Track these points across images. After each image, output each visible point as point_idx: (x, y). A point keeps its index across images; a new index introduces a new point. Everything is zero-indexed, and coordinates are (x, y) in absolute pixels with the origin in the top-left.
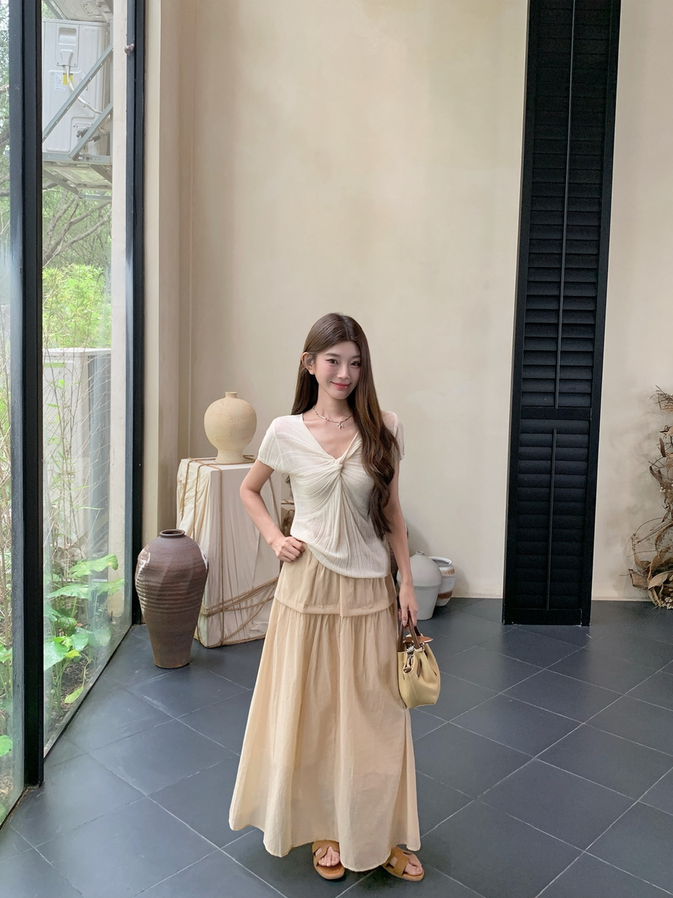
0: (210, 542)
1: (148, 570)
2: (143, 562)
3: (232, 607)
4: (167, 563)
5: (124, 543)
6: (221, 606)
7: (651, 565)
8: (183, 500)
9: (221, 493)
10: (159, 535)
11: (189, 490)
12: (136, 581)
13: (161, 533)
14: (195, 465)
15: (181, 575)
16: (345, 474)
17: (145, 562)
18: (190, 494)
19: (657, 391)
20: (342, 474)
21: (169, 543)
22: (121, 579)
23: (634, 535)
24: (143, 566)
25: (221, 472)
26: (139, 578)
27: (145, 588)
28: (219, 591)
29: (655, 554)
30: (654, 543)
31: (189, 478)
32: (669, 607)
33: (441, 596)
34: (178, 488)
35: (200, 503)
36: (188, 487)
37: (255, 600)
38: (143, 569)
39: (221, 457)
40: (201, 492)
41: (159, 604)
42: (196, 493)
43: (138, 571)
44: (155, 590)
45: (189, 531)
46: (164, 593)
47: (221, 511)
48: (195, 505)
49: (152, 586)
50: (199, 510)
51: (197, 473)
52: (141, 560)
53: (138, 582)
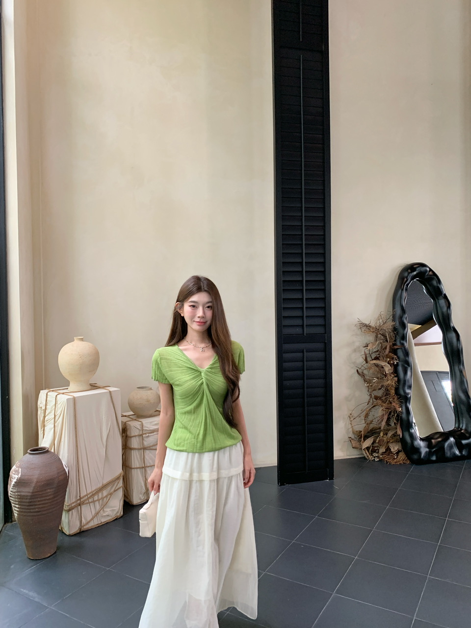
0: (68, 453)
1: (21, 483)
2: (14, 477)
3: (88, 501)
4: (36, 475)
6: (79, 502)
7: (362, 433)
8: (44, 422)
9: (75, 416)
10: (26, 453)
11: (48, 415)
12: (10, 492)
13: (29, 451)
14: (52, 395)
17: (16, 477)
18: (50, 417)
19: (358, 321)
21: (36, 459)
23: (351, 414)
24: (14, 480)
25: (74, 399)
26: (12, 490)
28: (77, 489)
29: (365, 425)
30: (364, 418)
31: (48, 404)
32: (377, 460)
34: (39, 413)
35: (59, 423)
36: (47, 412)
37: (105, 493)
38: (15, 482)
39: (72, 387)
40: (59, 415)
41: (30, 509)
42: (55, 416)
43: (11, 484)
44: (27, 499)
45: (51, 446)
46: (35, 500)
47: (76, 428)
48: (54, 426)
49: (24, 496)
50: (58, 429)
51: (54, 401)
52: (13, 475)
53: (12, 493)
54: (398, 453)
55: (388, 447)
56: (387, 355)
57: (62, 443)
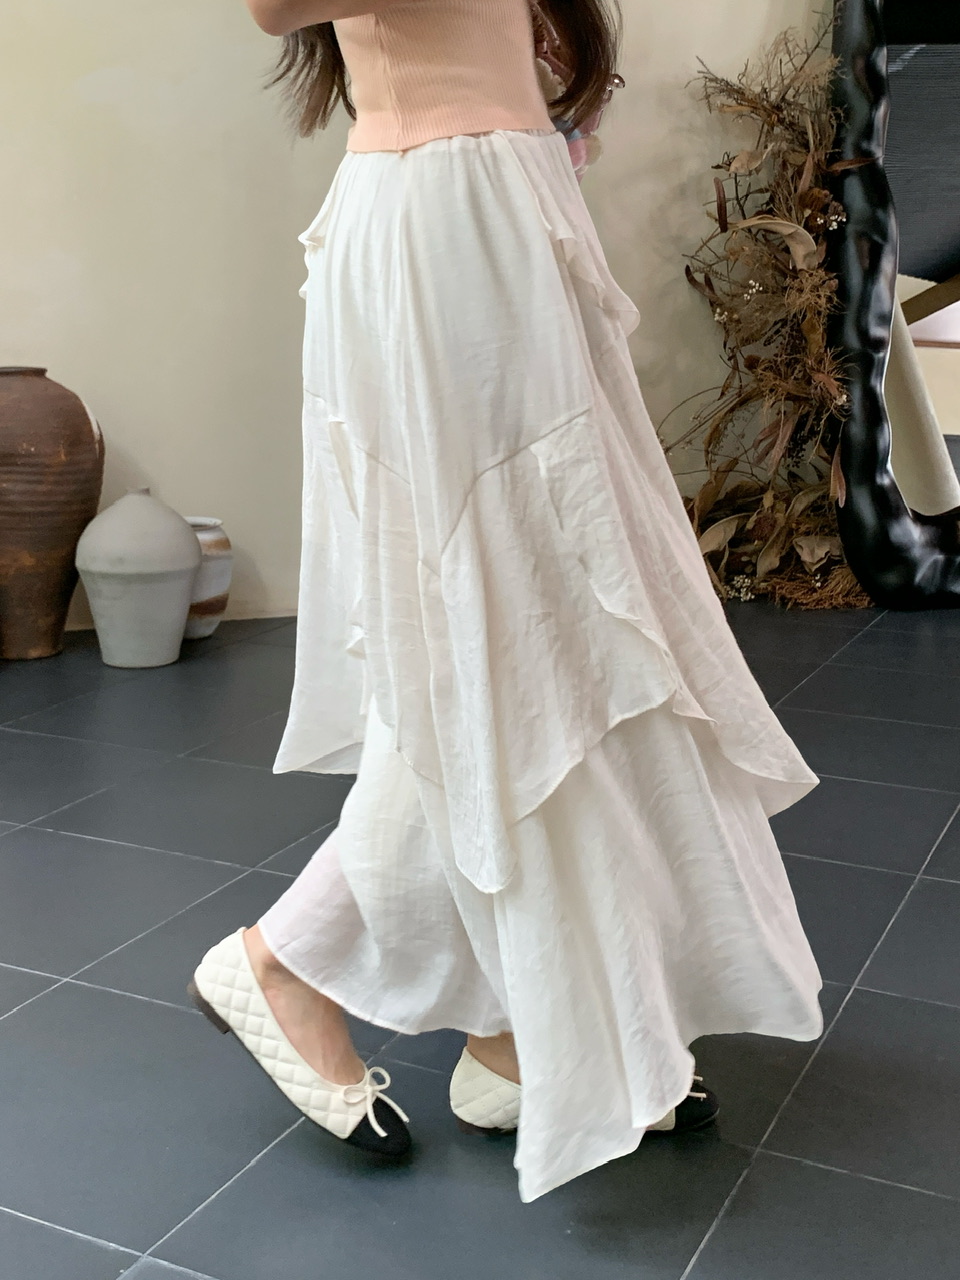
7: (696, 504)
19: (699, 72)
29: (705, 475)
30: (703, 447)
32: (745, 596)
33: (199, 610)
54: (825, 570)
55: (792, 549)
56: (802, 198)
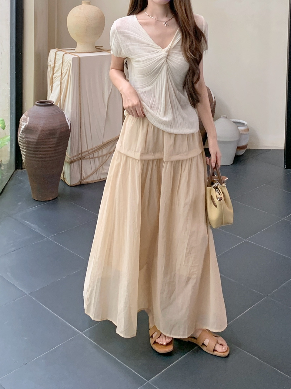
0: (72, 109)
1: (27, 130)
2: (23, 124)
3: (88, 157)
4: (41, 124)
5: (10, 110)
6: (80, 156)
8: (52, 79)
9: (80, 73)
10: (35, 104)
12: (19, 137)
13: (36, 103)
14: (60, 54)
15: (51, 133)
16: (169, 60)
17: (25, 124)
18: (57, 74)
20: (168, 60)
21: (43, 111)
22: (8, 136)
24: (23, 127)
25: (79, 58)
26: (21, 136)
27: (25, 143)
28: (79, 144)
31: (56, 62)
33: (239, 148)
34: (49, 70)
35: (65, 80)
36: (55, 70)
37: (105, 151)
38: (24, 129)
39: (79, 48)
40: (65, 73)
41: (35, 154)
42: (62, 74)
43: (20, 130)
44: (32, 145)
45: (57, 101)
46: (39, 146)
47: (80, 87)
48: (61, 83)
49: (30, 142)
50: (64, 86)
51: (62, 60)
52: (22, 123)
53: (20, 138)
57: (67, 99)
